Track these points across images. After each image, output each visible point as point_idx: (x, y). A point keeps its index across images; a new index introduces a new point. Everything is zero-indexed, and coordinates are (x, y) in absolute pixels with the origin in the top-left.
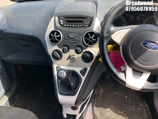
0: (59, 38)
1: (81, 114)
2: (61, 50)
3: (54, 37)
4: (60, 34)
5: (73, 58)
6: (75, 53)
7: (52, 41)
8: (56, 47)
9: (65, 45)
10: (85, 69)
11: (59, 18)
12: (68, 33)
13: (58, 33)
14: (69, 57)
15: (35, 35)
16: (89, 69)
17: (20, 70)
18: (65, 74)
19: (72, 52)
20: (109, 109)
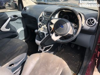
3: (40, 19)
4: (43, 18)
5: (45, 28)
6: (46, 26)
9: (43, 23)
11: (45, 12)
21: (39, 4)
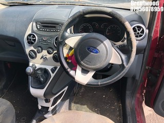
0: (35, 40)
1: (53, 107)
2: (36, 50)
3: (30, 39)
4: (35, 37)
5: (46, 57)
6: (47, 54)
7: (29, 42)
8: (32, 48)
9: (39, 47)
10: (56, 68)
11: (36, 23)
12: (42, 36)
13: (34, 36)
14: (42, 57)
15: (16, 37)
16: (59, 67)
17: (9, 67)
18: (32, 70)
19: (45, 52)
20: (86, 106)
21: (11, 6)
